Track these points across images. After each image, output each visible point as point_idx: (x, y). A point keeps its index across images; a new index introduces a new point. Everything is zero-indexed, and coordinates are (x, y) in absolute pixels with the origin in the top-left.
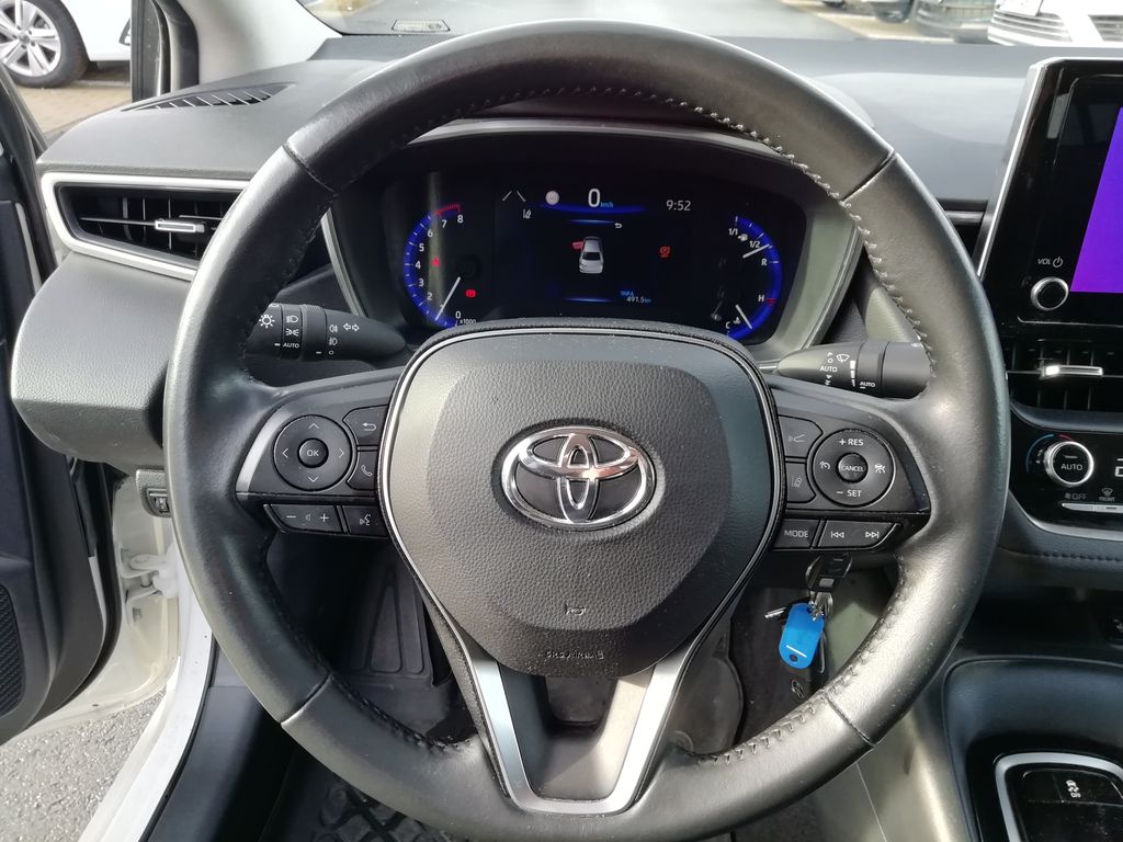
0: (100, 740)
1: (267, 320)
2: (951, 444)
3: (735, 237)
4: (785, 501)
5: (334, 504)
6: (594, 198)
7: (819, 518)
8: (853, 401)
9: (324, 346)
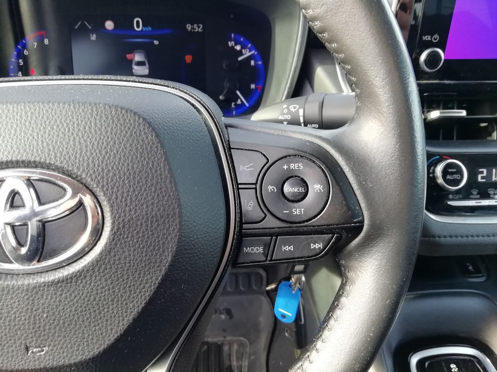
2: (377, 161)
3: (233, 47)
4: (241, 223)
7: (271, 235)
8: (295, 132)
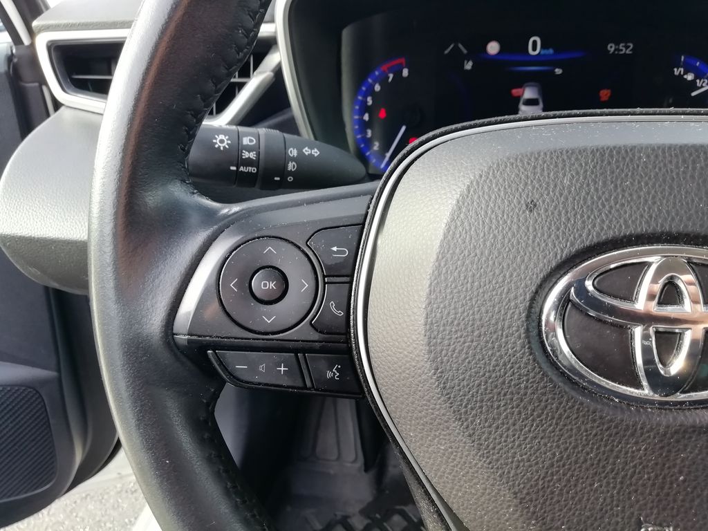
0: (129, 490)
1: (222, 141)
3: (680, 76)
5: (296, 351)
6: (535, 45)
9: (283, 172)
